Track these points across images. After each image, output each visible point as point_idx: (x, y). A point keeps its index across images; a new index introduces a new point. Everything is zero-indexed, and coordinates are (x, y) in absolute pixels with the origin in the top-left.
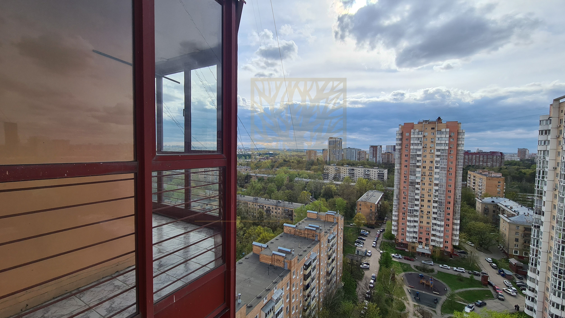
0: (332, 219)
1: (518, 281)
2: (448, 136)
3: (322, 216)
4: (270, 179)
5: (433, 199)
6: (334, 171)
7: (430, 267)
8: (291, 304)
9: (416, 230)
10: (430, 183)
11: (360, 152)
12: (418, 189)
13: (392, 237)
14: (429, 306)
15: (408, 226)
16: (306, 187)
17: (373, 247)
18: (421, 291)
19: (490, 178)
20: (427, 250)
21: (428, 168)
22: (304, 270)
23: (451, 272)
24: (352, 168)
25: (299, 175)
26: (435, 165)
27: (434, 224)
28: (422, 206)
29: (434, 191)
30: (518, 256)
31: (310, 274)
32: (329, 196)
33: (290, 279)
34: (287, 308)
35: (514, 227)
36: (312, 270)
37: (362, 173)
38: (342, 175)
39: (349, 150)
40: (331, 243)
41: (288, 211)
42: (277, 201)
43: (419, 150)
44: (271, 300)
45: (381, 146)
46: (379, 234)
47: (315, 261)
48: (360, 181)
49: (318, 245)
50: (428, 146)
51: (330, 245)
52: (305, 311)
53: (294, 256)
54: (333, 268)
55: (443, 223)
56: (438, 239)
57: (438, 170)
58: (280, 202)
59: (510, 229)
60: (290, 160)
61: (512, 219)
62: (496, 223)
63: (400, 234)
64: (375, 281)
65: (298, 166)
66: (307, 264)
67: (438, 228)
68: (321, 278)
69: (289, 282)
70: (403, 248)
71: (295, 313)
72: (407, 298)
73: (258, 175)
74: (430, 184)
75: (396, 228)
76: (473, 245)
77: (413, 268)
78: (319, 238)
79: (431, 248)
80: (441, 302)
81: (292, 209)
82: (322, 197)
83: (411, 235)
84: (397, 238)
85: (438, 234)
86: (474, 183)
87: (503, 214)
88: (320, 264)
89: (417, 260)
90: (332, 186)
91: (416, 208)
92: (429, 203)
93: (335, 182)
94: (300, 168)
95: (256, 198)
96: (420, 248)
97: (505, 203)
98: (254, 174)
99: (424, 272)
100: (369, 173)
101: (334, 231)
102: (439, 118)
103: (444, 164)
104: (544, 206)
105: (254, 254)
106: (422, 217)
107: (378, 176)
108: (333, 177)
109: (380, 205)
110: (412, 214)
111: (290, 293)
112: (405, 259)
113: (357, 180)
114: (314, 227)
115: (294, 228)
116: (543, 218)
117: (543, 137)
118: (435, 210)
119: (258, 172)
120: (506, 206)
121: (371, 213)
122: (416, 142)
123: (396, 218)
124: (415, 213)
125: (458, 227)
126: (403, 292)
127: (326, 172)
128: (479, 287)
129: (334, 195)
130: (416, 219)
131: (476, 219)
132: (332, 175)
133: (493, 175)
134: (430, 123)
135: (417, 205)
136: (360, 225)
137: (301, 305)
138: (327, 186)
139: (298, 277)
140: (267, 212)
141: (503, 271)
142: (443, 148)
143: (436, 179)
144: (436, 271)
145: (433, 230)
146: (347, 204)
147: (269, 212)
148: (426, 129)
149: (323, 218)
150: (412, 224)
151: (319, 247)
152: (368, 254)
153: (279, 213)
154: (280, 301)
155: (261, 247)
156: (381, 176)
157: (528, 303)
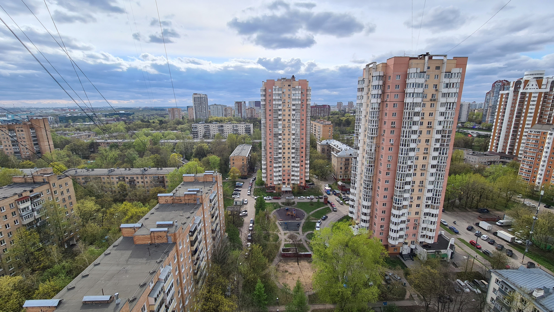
0: (211, 179)
1: (343, 195)
2: (300, 92)
3: (200, 177)
4: (127, 144)
5: (291, 146)
6: (203, 129)
7: (292, 201)
8: (181, 275)
9: (280, 174)
10: (289, 133)
11: (226, 109)
12: (280, 139)
13: (262, 183)
14: (294, 231)
15: (275, 172)
16: (174, 149)
17: (248, 195)
18: (288, 221)
19: (325, 126)
20: (289, 188)
21: (287, 120)
22: (190, 236)
23: (306, 201)
24: (221, 125)
25: (164, 136)
26: (292, 118)
27: (293, 167)
28: (284, 153)
29: (292, 140)
30: (342, 179)
31: (196, 238)
32: (202, 156)
33: (177, 251)
34: (177, 281)
35: (340, 159)
36: (198, 234)
37: (231, 129)
38: (212, 133)
39: (216, 106)
40: (213, 203)
41: (159, 178)
42: (142, 169)
43: (280, 105)
44: (159, 281)
45: (245, 102)
46: (252, 183)
47: (200, 225)
48: (230, 137)
49: (201, 208)
50: (286, 102)
51: (213, 205)
52: (195, 274)
53: (178, 227)
54: (217, 225)
55: (299, 165)
56: (296, 178)
57: (294, 122)
58: (146, 169)
59: (338, 161)
60: (149, 120)
61: (339, 154)
62: (329, 158)
63: (269, 179)
64: (253, 224)
65: (161, 126)
66: (193, 230)
67: (296, 169)
68: (207, 238)
69: (176, 256)
70: (272, 191)
71: (187, 281)
72: (279, 230)
73: (109, 141)
74: (289, 135)
75: (265, 175)
76: (317, 177)
77: (281, 205)
78: (201, 201)
79: (291, 185)
80: (301, 225)
81: (162, 175)
82: (194, 157)
83: (277, 179)
84: (267, 183)
85: (296, 174)
86: (315, 130)
87: (333, 151)
88: (204, 225)
89: (283, 198)
90: (204, 144)
91: (280, 156)
92: (289, 150)
93: (205, 140)
94: (163, 129)
95: (112, 170)
96: (284, 188)
97: (334, 143)
98: (103, 141)
99: (288, 205)
100: (237, 128)
101: (214, 189)
102: (293, 76)
103: (298, 117)
104: (359, 143)
105: (124, 238)
106: (284, 162)
107: (246, 130)
108: (203, 135)
109: (250, 157)
110: (277, 161)
111: (179, 265)
112: (274, 199)
113: (227, 136)
114: (194, 191)
115: (171, 196)
116: (359, 152)
117: (359, 94)
118: (293, 155)
119: (108, 138)
120: (335, 145)
121: (243, 166)
122: (277, 98)
123: (265, 167)
124: (279, 159)
125: (309, 166)
126: (276, 227)
127: (195, 130)
128: (322, 207)
129: (207, 153)
130: (280, 165)
131: (318, 158)
132: (201, 134)
133: (326, 123)
134: (287, 80)
135: (280, 153)
136: (235, 178)
137: (191, 270)
138: (198, 145)
139: (185, 246)
140: (130, 184)
141: (335, 192)
142: (297, 103)
143: (293, 129)
144: (296, 203)
145: (293, 171)
146: (221, 160)
147: (134, 183)
148: (284, 86)
149: (201, 179)
150: (277, 170)
151: (202, 209)
152: (245, 202)
153: (147, 182)
154: (169, 277)
155: (134, 228)
156: (248, 130)
157: (351, 209)
